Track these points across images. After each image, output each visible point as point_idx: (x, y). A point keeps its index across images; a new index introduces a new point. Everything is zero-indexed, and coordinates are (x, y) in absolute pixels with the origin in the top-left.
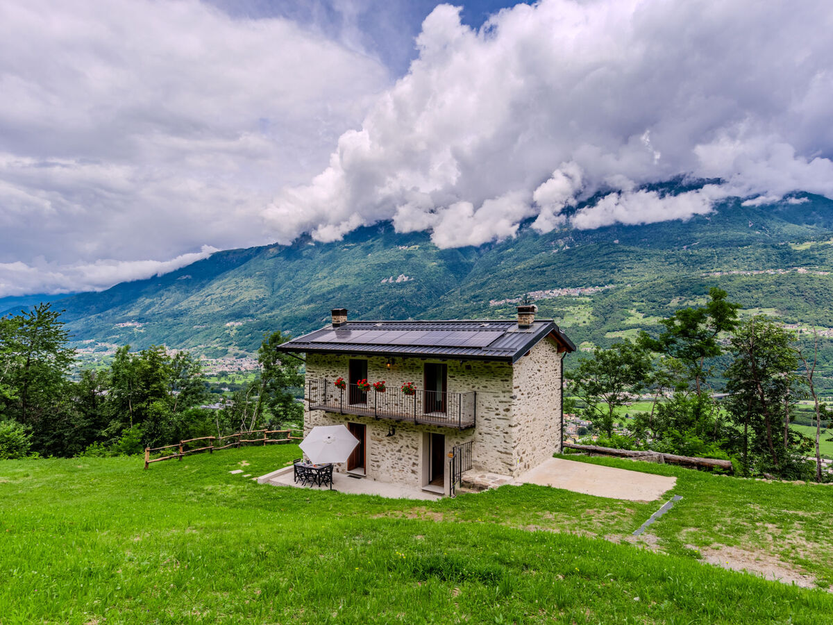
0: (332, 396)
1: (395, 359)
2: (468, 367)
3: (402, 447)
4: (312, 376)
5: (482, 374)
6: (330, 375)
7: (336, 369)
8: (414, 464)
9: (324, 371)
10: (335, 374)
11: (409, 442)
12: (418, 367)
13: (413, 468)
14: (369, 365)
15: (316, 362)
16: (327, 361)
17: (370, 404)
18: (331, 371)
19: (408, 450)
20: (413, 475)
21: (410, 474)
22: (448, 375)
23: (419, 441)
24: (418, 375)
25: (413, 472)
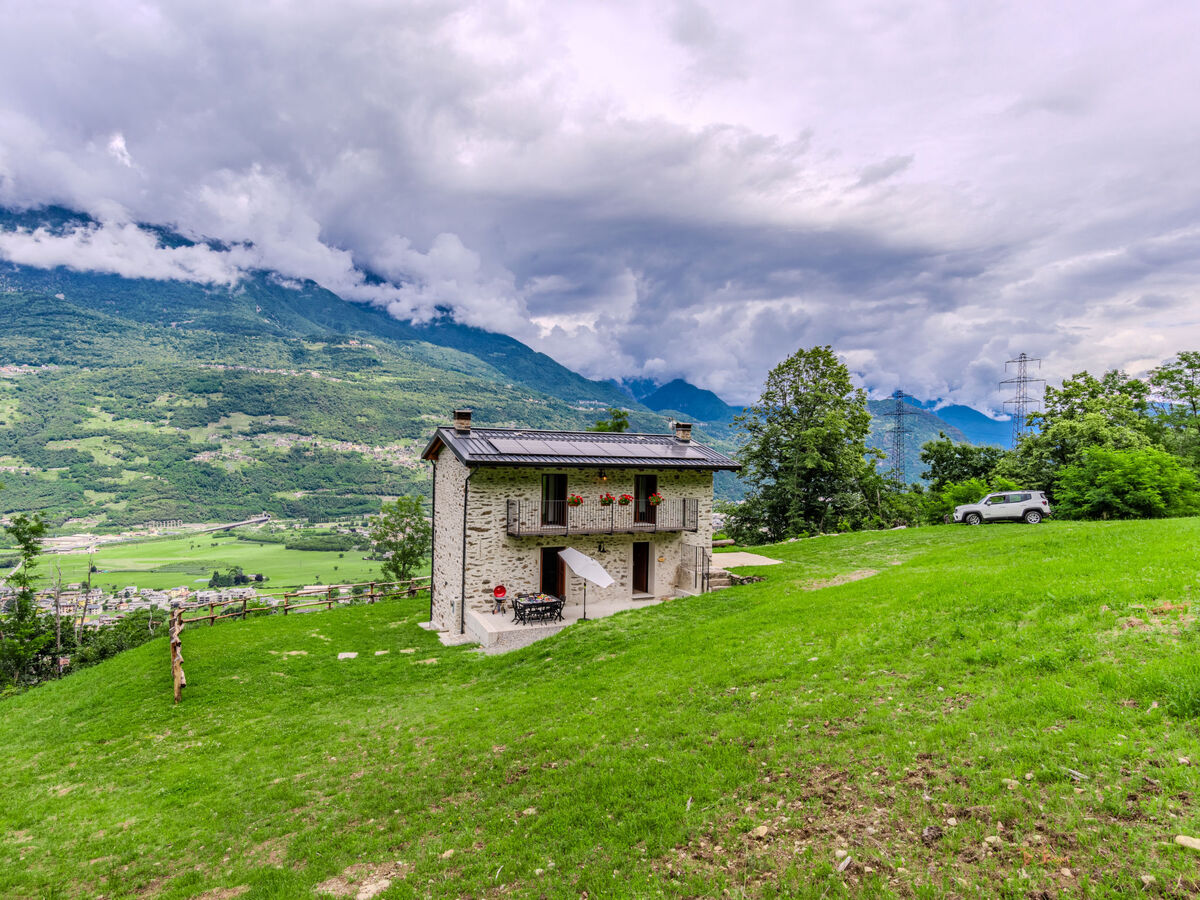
0: (515, 520)
1: (601, 471)
2: (677, 477)
3: (609, 562)
4: (481, 497)
5: (689, 483)
6: (512, 494)
7: (522, 486)
8: (623, 576)
9: (503, 491)
10: (521, 492)
11: (617, 556)
12: (629, 480)
13: (622, 581)
14: (569, 479)
15: (489, 479)
16: (507, 478)
17: (570, 524)
18: (513, 489)
19: (616, 565)
20: (623, 588)
21: (618, 587)
22: (658, 485)
23: (628, 553)
24: (628, 487)
25: (622, 584)
